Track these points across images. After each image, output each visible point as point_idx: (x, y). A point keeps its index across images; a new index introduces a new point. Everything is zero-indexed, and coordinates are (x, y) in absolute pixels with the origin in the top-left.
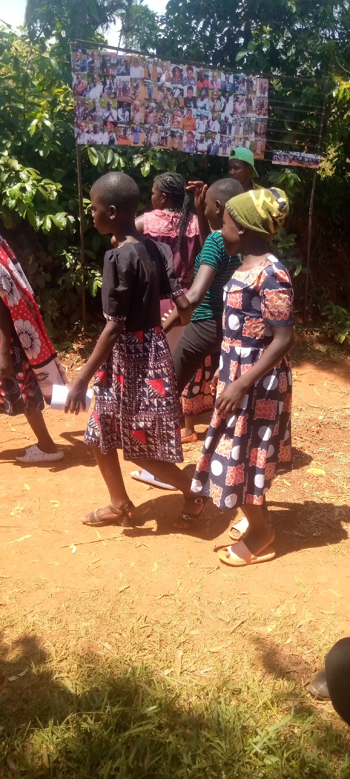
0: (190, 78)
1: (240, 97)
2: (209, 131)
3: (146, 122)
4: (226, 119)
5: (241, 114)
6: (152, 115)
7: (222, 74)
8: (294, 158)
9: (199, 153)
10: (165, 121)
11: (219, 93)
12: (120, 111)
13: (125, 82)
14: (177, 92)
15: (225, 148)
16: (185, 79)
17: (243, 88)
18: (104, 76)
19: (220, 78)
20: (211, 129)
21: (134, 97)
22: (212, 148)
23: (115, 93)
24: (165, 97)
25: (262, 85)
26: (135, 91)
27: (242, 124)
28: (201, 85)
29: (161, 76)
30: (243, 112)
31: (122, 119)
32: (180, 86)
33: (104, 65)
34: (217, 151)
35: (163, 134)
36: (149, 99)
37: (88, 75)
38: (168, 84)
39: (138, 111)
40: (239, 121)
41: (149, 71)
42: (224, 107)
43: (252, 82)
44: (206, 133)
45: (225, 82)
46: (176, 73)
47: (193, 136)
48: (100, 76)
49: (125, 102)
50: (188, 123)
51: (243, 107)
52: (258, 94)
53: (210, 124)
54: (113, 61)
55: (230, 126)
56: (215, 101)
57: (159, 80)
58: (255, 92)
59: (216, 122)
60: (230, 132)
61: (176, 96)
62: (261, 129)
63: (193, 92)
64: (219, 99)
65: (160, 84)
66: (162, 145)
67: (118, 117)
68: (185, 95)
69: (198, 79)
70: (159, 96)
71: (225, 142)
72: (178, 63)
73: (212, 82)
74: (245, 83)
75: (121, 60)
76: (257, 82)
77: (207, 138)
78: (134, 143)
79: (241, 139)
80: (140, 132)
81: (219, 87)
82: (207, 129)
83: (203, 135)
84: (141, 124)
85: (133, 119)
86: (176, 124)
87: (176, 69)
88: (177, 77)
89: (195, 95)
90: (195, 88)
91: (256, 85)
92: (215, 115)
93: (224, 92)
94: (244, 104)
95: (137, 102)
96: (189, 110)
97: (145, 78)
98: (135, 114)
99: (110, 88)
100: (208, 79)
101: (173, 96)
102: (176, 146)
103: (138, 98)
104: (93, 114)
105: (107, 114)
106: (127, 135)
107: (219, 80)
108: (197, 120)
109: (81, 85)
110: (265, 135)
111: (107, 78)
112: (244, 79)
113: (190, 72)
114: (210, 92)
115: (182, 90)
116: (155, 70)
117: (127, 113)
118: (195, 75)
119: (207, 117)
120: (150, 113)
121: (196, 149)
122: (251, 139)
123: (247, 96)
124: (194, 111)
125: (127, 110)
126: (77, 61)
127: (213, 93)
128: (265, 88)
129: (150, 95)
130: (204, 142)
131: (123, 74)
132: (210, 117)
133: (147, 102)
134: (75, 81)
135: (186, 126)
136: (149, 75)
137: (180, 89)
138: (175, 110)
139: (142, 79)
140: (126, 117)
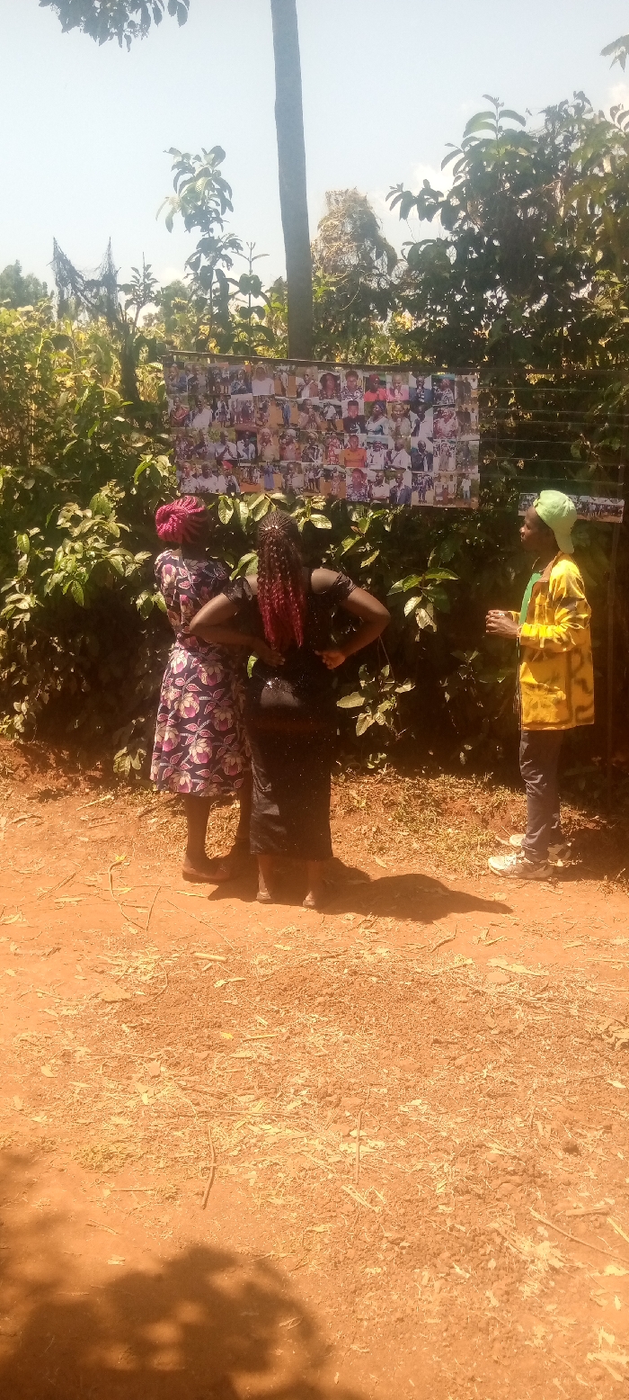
0: (352, 389)
4: (421, 446)
5: (449, 437)
6: (290, 447)
7: (412, 377)
10: (313, 455)
12: (241, 444)
13: (244, 403)
14: (331, 412)
16: (344, 390)
18: (213, 398)
19: (407, 382)
20: (395, 464)
21: (260, 423)
23: (231, 420)
24: (311, 420)
27: (453, 452)
29: (303, 389)
31: (245, 456)
32: (335, 401)
33: (211, 381)
37: (189, 396)
39: (268, 442)
41: (282, 383)
44: (386, 470)
45: (417, 389)
46: (328, 382)
48: (206, 396)
49: (248, 430)
51: (453, 426)
54: (226, 375)
58: (475, 400)
61: (329, 417)
63: (358, 408)
64: (406, 415)
66: (310, 491)
67: (239, 454)
69: (367, 390)
70: (300, 418)
71: (422, 483)
74: (456, 388)
75: (237, 372)
78: (266, 489)
79: (452, 476)
80: (273, 472)
85: (262, 455)
86: (333, 458)
87: (328, 377)
88: (329, 388)
95: (266, 430)
96: (354, 437)
97: (276, 394)
98: (264, 447)
99: (224, 413)
100: (385, 388)
101: (324, 417)
102: (334, 492)
103: (267, 425)
104: (201, 451)
105: (221, 450)
106: (254, 479)
107: (405, 387)
108: (369, 452)
109: (181, 411)
111: (217, 399)
115: (338, 408)
116: (292, 382)
117: (252, 447)
120: (288, 444)
123: (460, 407)
125: (251, 442)
126: (172, 379)
129: (286, 419)
130: (384, 483)
131: (241, 391)
133: (283, 430)
134: (171, 406)
135: (350, 461)
136: (283, 390)
137: (335, 406)
138: (328, 438)
139: (273, 396)
140: (250, 451)
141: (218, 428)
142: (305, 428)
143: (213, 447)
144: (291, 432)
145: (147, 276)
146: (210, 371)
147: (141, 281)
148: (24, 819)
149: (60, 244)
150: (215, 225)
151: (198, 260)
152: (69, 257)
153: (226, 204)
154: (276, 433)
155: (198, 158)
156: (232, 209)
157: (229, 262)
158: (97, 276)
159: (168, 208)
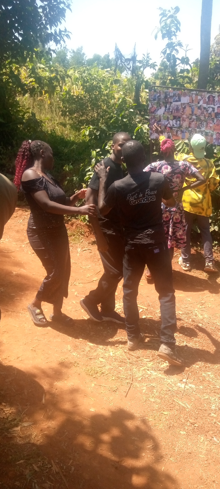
0: (219, 101)
6: (193, 123)
10: (202, 126)
12: (174, 121)
13: (177, 106)
14: (211, 110)
16: (217, 102)
18: (166, 103)
23: (172, 112)
24: (202, 113)
29: (200, 101)
31: (176, 126)
33: (166, 97)
36: (192, 114)
37: (157, 102)
41: (192, 98)
46: (211, 98)
48: (163, 103)
49: (178, 116)
50: (217, 127)
54: (171, 94)
61: (209, 112)
67: (173, 125)
70: (198, 112)
75: (176, 94)
80: (186, 132)
85: (182, 126)
87: (211, 96)
88: (211, 101)
95: (184, 116)
96: (218, 120)
98: (183, 122)
99: (169, 109)
102: (208, 141)
103: (185, 114)
104: (159, 123)
105: (166, 123)
109: (153, 108)
115: (213, 109)
117: (178, 122)
120: (192, 122)
125: (179, 121)
126: (151, 96)
129: (193, 112)
131: (177, 101)
133: (191, 116)
134: (150, 106)
135: (216, 129)
136: (193, 101)
137: (212, 108)
138: (208, 120)
139: (188, 103)
140: (178, 124)
141: (167, 115)
142: (199, 116)
143: (164, 122)
144: (194, 117)
145: (148, 57)
146: (166, 93)
147: (146, 59)
148: (86, 250)
149: (117, 45)
150: (173, 37)
151: (166, 51)
152: (120, 50)
153: (178, 29)
154: (188, 117)
155: (169, 11)
156: (180, 31)
157: (177, 51)
158: (129, 57)
159: (156, 31)
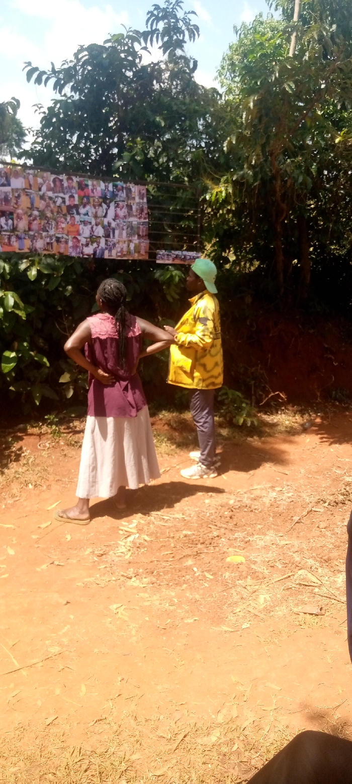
0: (70, 188)
1: (121, 203)
2: (93, 235)
3: (30, 229)
4: (109, 224)
5: (123, 219)
7: (101, 183)
8: (177, 257)
9: (85, 256)
10: (49, 228)
11: (101, 200)
12: (3, 219)
15: (110, 251)
16: (66, 188)
17: (122, 195)
19: (100, 186)
20: (95, 234)
21: (16, 206)
22: (98, 252)
25: (140, 192)
26: (17, 201)
27: (125, 228)
28: (82, 194)
29: (42, 186)
30: (125, 217)
32: (62, 195)
34: (103, 253)
35: (48, 240)
36: (32, 208)
38: (50, 194)
39: (21, 219)
40: (121, 226)
41: (29, 181)
42: (106, 213)
43: (130, 189)
44: (91, 237)
45: (105, 190)
46: (57, 183)
47: (79, 241)
49: (7, 211)
50: (72, 229)
51: (124, 212)
52: (137, 200)
53: (94, 229)
55: (114, 230)
56: (97, 207)
57: (40, 190)
58: (134, 198)
59: (100, 227)
60: (114, 236)
61: (58, 204)
62: (143, 232)
63: (74, 200)
64: (100, 205)
65: (41, 193)
66: (48, 250)
67: (1, 226)
68: (67, 203)
69: (79, 189)
71: (110, 245)
72: (58, 173)
73: (92, 191)
74: (124, 191)
75: (1, 172)
76: (135, 189)
77: (92, 243)
78: (19, 249)
79: (125, 241)
80: (24, 238)
81: (100, 195)
82: (91, 234)
83: (88, 240)
84: (25, 231)
86: (61, 230)
87: (57, 180)
88: (57, 186)
89: (76, 202)
90: (76, 196)
91: (135, 192)
92: (98, 220)
93: (105, 199)
94: (125, 210)
96: (72, 217)
97: (26, 189)
98: (18, 222)
100: (88, 188)
101: (55, 204)
102: (62, 251)
106: (11, 243)
107: (99, 189)
108: (81, 226)
110: (147, 237)
112: (123, 187)
113: (70, 181)
114: (91, 200)
115: (63, 200)
116: (36, 181)
118: (75, 184)
119: (90, 223)
121: (82, 253)
122: (134, 241)
123: (127, 202)
124: (77, 218)
125: (10, 218)
127: (94, 201)
128: (143, 194)
130: (90, 245)
131: (3, 185)
132: (93, 222)
133: (30, 211)
